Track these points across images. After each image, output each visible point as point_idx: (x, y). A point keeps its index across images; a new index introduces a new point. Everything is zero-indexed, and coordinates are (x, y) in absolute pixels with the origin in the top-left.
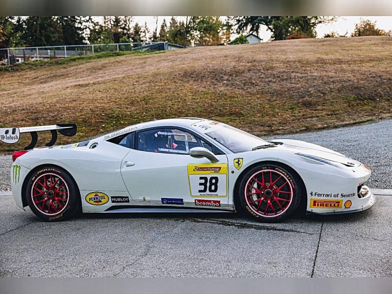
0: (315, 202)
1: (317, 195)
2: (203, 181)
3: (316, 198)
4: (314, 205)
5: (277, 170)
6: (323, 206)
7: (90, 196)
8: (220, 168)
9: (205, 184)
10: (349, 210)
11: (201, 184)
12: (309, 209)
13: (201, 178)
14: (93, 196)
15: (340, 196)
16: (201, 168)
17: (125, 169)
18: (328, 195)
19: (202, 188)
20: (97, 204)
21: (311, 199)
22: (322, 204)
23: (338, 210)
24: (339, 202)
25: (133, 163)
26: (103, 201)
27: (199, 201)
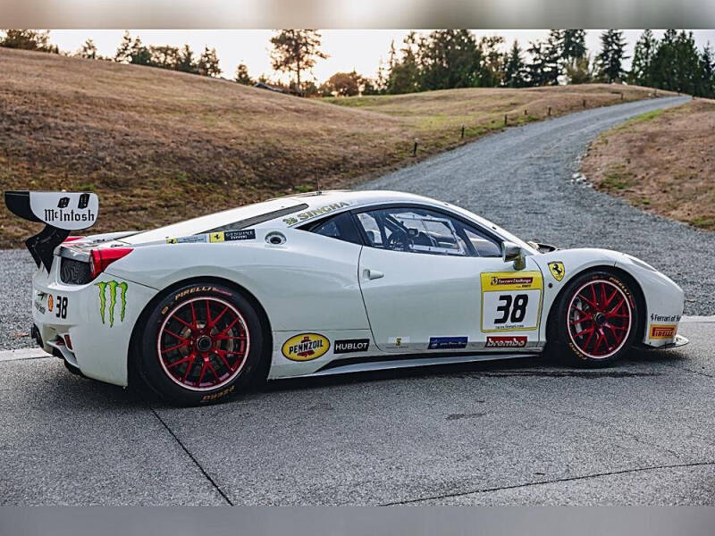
0: (654, 329)
1: (657, 319)
2: (504, 303)
3: (656, 323)
4: (653, 334)
5: (611, 281)
7: (293, 343)
8: (531, 279)
9: (506, 309)
11: (500, 309)
12: (647, 341)
13: (502, 298)
14: (298, 342)
17: (367, 285)
18: (666, 319)
19: (501, 315)
20: (303, 358)
21: (650, 326)
22: (660, 333)
25: (381, 273)
26: (317, 351)
27: (493, 338)
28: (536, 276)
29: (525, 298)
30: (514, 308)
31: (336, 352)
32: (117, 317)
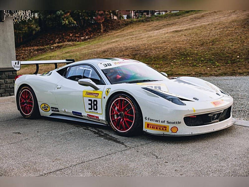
0: (148, 125)
1: (149, 120)
2: (90, 102)
3: (149, 122)
4: (148, 127)
5: (127, 99)
6: (154, 128)
7: (42, 106)
8: (98, 94)
9: (91, 104)
10: (176, 134)
11: (89, 104)
12: (144, 129)
13: (89, 100)
15: (166, 122)
16: (89, 93)
17: (57, 90)
18: (157, 121)
19: (90, 107)
20: (45, 111)
21: (145, 122)
22: (153, 127)
23: (166, 133)
24: (166, 127)
25: (60, 87)
27: (89, 115)
30: (94, 105)
31: (52, 111)
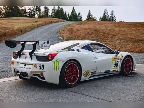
14: (86, 73)
17: (96, 60)
20: (86, 76)
26: (88, 74)
27: (114, 70)
28: (119, 57)
29: (118, 62)
30: (116, 64)
31: (91, 74)
32: (57, 68)
